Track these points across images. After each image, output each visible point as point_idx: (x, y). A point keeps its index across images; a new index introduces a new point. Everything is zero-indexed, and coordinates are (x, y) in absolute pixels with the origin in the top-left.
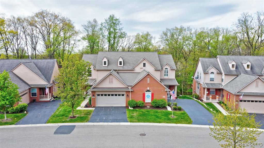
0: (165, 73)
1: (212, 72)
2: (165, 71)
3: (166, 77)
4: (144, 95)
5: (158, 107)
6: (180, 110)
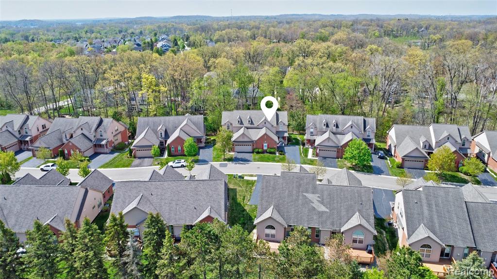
1: (311, 128)
2: (281, 126)
3: (281, 130)
4: (263, 145)
5: (271, 153)
6: (283, 155)
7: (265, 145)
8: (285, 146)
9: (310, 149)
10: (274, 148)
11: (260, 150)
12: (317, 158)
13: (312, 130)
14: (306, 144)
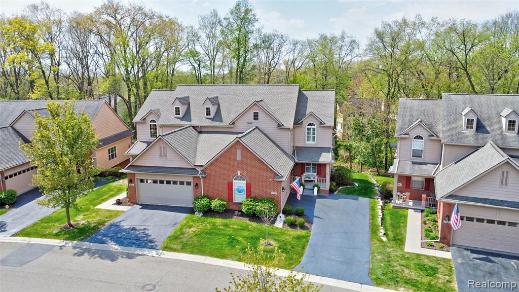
0: (308, 133)
1: (417, 136)
2: (309, 129)
3: (311, 143)
4: (230, 185)
5: (254, 216)
6: (302, 227)
7: (239, 185)
8: (320, 196)
9: (411, 212)
10: (273, 201)
11: (215, 203)
12: (447, 255)
13: (418, 145)
14: (395, 193)
